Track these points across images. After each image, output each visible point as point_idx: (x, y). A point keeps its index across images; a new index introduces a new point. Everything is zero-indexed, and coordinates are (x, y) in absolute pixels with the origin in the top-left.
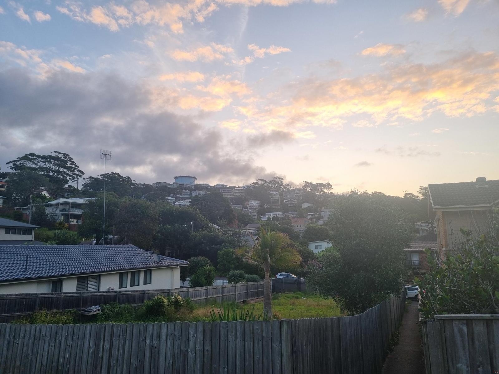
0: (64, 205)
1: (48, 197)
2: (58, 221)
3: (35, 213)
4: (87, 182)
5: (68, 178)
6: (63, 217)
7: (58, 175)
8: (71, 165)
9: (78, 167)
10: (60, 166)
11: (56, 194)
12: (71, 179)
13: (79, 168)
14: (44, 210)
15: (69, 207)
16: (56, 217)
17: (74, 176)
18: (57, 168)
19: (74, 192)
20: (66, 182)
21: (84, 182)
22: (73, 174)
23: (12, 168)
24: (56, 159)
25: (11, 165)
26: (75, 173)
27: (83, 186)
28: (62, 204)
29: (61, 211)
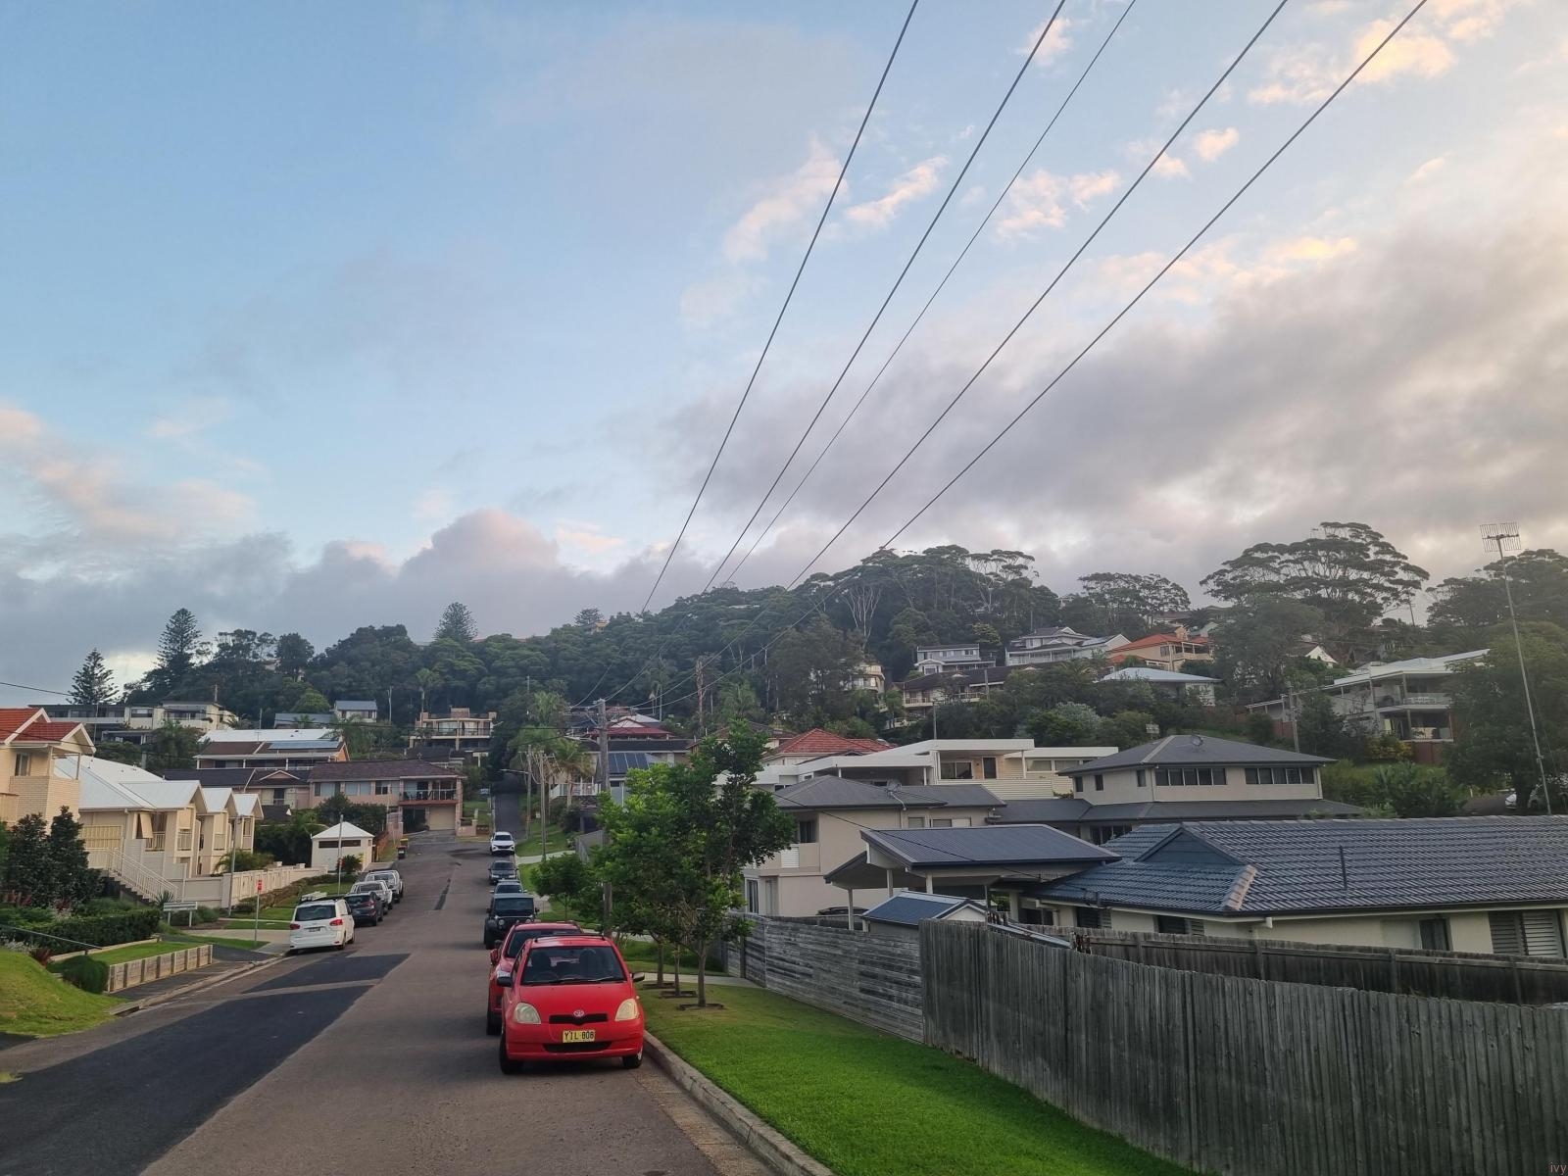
0: (1383, 686)
1: (1331, 665)
2: (1377, 736)
3: (1306, 716)
4: (1441, 597)
5: (1379, 597)
6: (1387, 722)
7: (1345, 594)
8: (1380, 557)
9: (1405, 558)
10: (1345, 564)
11: (1350, 652)
12: (1388, 599)
13: (1406, 561)
14: (1329, 705)
15: (1402, 688)
16: (1369, 725)
17: (1395, 586)
18: (1340, 573)
19: (1405, 641)
20: (1376, 609)
21: (1431, 600)
22: (1391, 582)
23: (1215, 594)
24: (1333, 544)
25: (1211, 584)
26: (1397, 577)
27: (1430, 614)
28: (1378, 683)
29: (1379, 705)
